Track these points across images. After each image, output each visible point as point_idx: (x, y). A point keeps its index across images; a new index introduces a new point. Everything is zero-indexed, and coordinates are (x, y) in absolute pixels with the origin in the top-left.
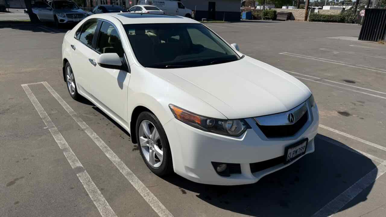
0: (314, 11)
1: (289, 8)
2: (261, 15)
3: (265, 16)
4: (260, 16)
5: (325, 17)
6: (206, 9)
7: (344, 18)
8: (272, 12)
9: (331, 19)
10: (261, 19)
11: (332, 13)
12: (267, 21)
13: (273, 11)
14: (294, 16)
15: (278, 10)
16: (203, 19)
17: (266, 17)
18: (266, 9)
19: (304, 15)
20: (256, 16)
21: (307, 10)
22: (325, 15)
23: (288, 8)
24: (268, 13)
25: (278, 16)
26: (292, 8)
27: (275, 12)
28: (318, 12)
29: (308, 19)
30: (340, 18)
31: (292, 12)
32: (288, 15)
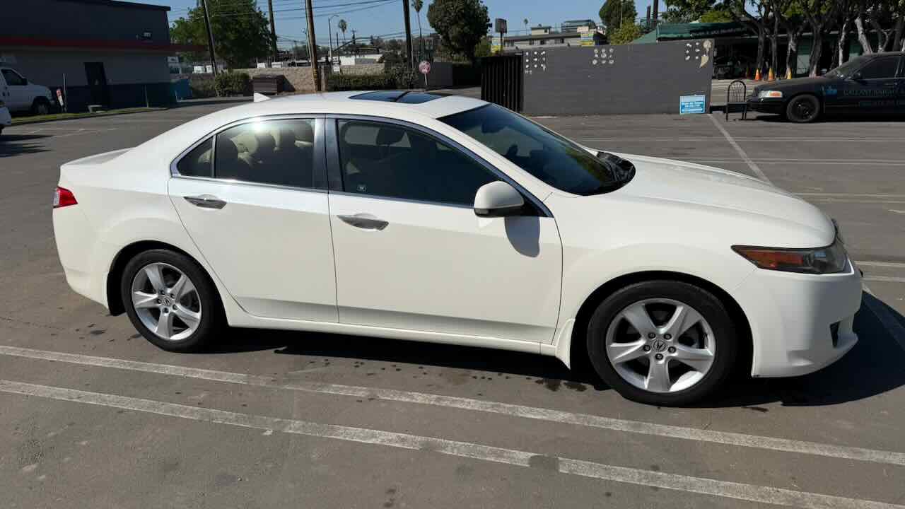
0: (331, 68)
1: (273, 67)
2: (214, 84)
3: (224, 87)
4: (210, 88)
5: (357, 81)
6: (82, 81)
7: (395, 80)
8: (238, 76)
9: (371, 84)
10: (215, 95)
11: (368, 70)
12: (232, 98)
13: (240, 74)
14: (290, 81)
15: (252, 73)
16: (90, 107)
17: (226, 89)
18: (220, 72)
19: (313, 80)
20: (201, 89)
21: (316, 68)
22: (355, 77)
23: (270, 66)
24: (230, 81)
25: (255, 84)
26: (280, 66)
27: (246, 77)
28: (341, 71)
29: (323, 87)
30: (387, 80)
31: (285, 74)
32: (277, 82)
